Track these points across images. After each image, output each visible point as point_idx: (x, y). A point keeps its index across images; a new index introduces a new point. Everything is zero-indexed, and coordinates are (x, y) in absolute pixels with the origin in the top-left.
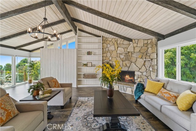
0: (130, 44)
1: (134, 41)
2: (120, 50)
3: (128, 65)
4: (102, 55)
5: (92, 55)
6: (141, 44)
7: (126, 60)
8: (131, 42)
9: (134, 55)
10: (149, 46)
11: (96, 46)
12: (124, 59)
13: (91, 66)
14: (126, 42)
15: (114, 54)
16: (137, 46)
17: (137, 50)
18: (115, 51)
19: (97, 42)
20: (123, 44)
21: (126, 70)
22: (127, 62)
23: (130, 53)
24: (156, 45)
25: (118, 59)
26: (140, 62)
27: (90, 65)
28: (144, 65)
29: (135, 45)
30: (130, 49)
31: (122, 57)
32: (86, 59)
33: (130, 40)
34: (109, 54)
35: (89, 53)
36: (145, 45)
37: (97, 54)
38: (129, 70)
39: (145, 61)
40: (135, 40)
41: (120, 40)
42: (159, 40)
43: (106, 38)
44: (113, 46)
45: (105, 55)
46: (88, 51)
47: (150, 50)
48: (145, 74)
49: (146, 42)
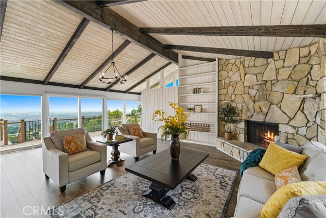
0: (268, 64)
1: (276, 55)
2: (250, 79)
3: (265, 110)
5: (201, 93)
6: (292, 60)
7: (260, 99)
8: (270, 60)
9: (278, 88)
10: (315, 61)
12: (256, 98)
13: (201, 112)
14: (260, 61)
16: (283, 67)
17: (284, 74)
18: (241, 82)
19: (210, 70)
20: (255, 66)
21: (261, 121)
22: (261, 103)
23: (269, 84)
25: (246, 97)
26: (291, 102)
27: (198, 109)
28: (301, 109)
29: (280, 63)
30: (269, 75)
31: (253, 92)
32: (193, 100)
33: (268, 55)
35: (196, 91)
36: (304, 60)
37: (210, 90)
38: (267, 120)
39: (303, 101)
40: (278, 52)
41: (248, 60)
43: (227, 60)
44: (237, 74)
45: (223, 91)
46: (195, 87)
47: (316, 71)
48: (303, 131)
49: (305, 52)
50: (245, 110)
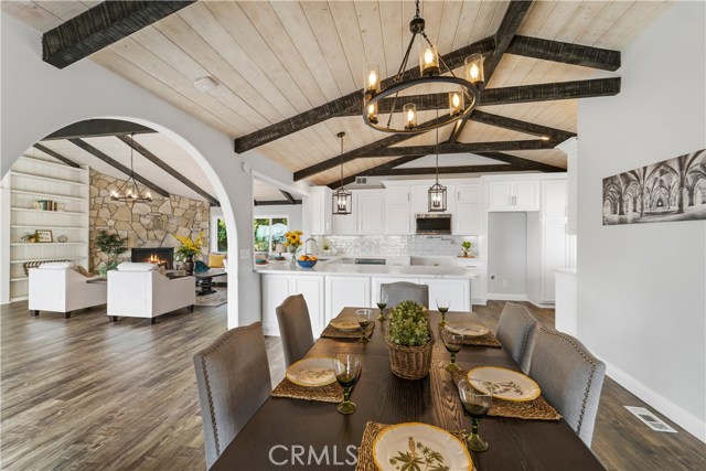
0: (164, 201)
1: (172, 197)
3: (160, 238)
4: (88, 215)
5: (59, 211)
6: (184, 205)
7: (154, 228)
8: (166, 198)
9: (173, 221)
10: (199, 210)
11: (66, 187)
12: (150, 227)
13: (51, 242)
15: (123, 214)
16: (178, 207)
17: (179, 213)
21: (155, 247)
22: (157, 232)
23: (164, 217)
24: (209, 211)
25: (136, 225)
26: (184, 232)
27: (45, 236)
28: (190, 237)
29: (175, 204)
30: (165, 208)
31: (146, 221)
33: (165, 194)
34: (104, 213)
35: (49, 206)
36: (192, 208)
38: (163, 246)
39: (191, 232)
40: (174, 195)
42: (212, 205)
43: (98, 173)
45: (93, 213)
47: (199, 216)
49: (192, 203)
50: (133, 238)
